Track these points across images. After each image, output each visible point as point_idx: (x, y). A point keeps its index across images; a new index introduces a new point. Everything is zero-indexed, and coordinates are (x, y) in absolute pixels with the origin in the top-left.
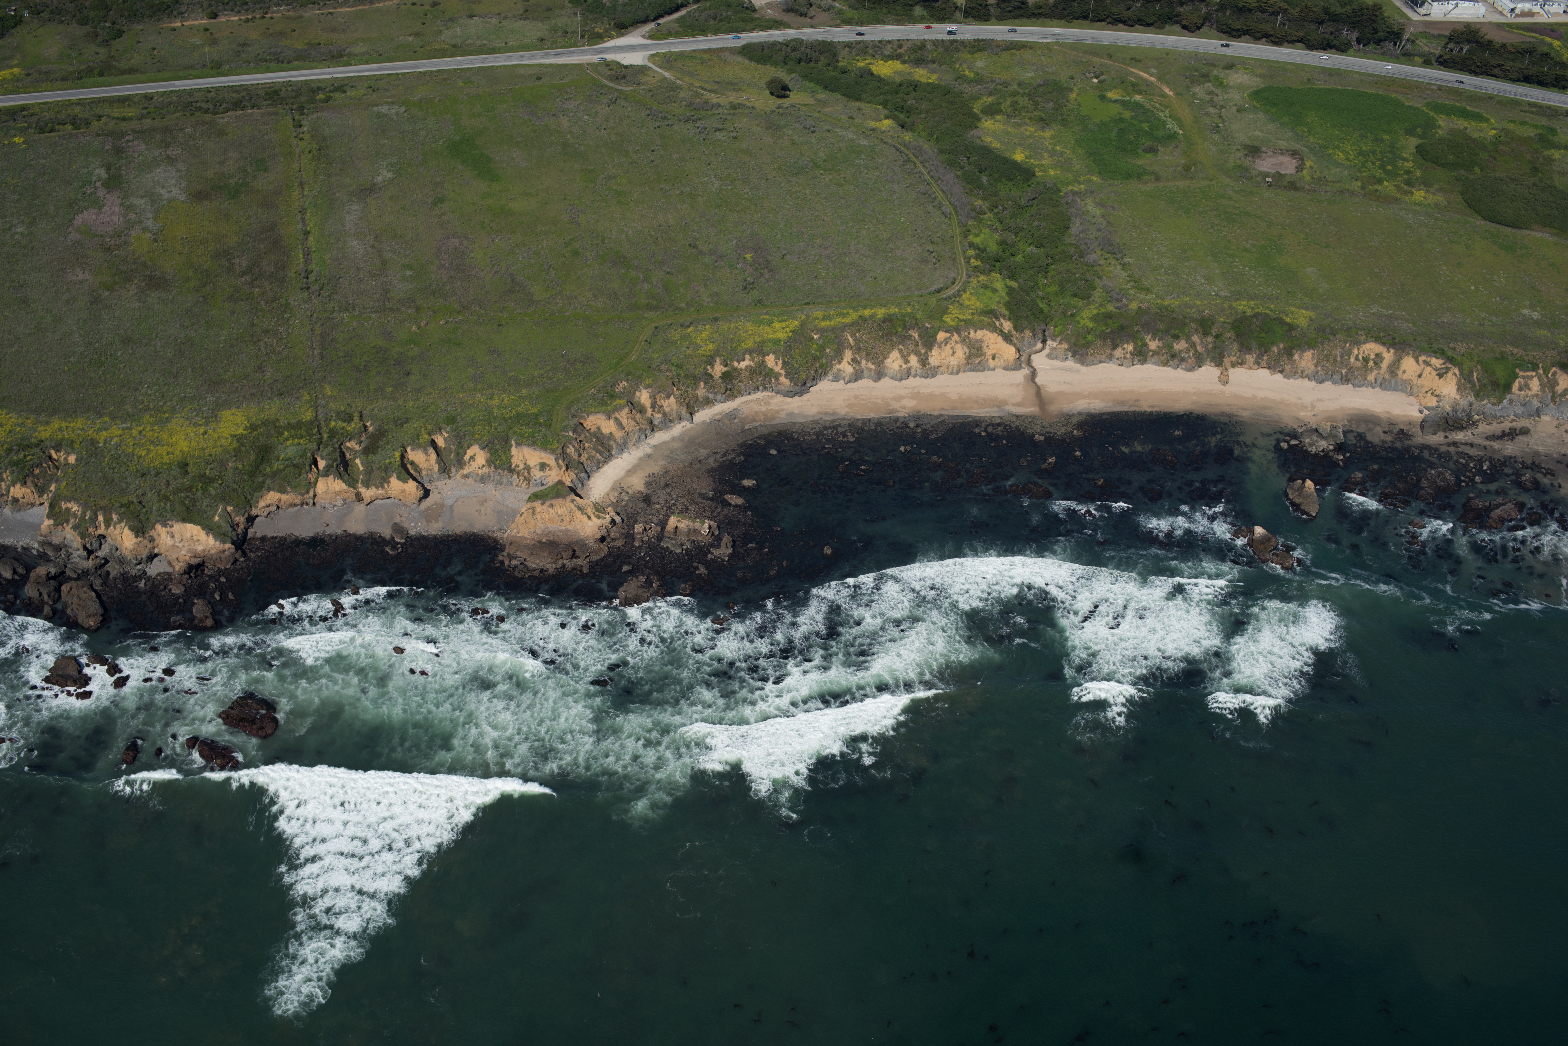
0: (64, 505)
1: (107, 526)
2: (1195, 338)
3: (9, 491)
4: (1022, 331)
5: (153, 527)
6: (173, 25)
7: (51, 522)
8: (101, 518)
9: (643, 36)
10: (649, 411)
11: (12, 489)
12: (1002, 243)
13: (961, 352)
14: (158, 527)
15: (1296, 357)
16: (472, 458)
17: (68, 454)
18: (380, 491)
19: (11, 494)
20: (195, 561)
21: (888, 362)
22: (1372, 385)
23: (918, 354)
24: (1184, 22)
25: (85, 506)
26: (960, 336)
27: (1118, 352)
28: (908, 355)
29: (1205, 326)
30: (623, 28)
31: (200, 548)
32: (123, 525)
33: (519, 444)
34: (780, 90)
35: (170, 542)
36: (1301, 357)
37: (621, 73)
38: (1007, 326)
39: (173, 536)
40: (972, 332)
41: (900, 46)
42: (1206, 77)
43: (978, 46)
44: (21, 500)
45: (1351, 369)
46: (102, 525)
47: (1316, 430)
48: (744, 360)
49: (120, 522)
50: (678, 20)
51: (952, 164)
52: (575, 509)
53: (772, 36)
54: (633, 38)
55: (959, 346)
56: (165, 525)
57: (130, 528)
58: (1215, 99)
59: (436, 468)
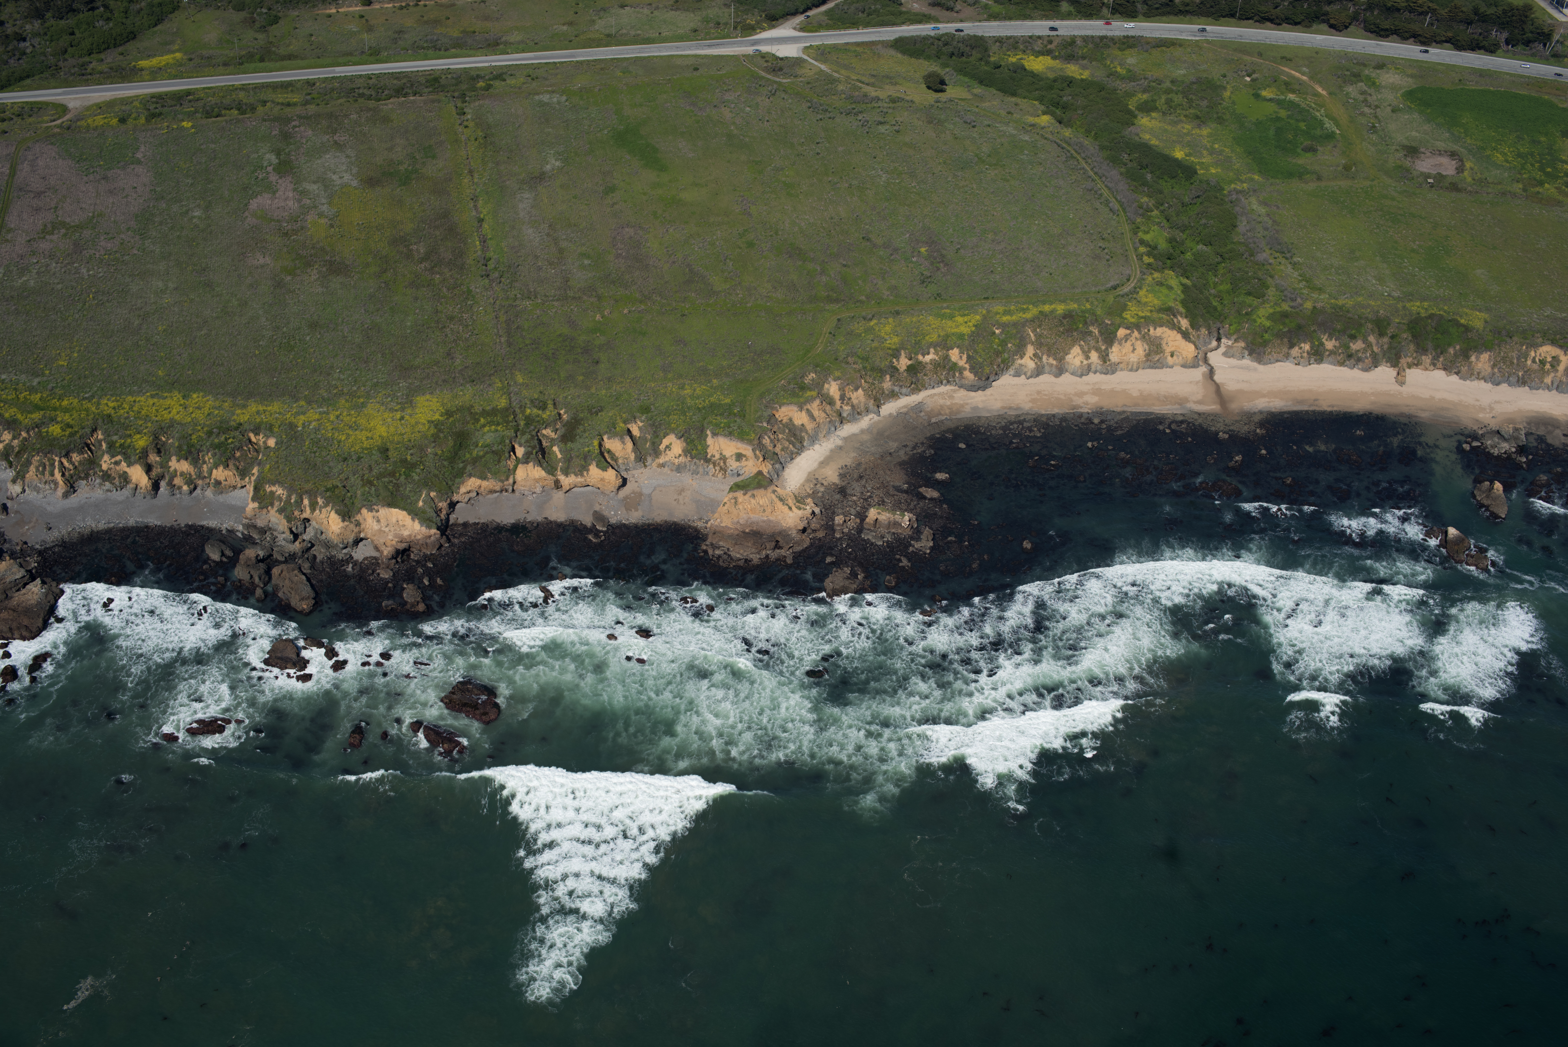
0: (268, 489)
1: (313, 510)
2: (1372, 339)
3: (210, 474)
4: (1198, 329)
5: (359, 512)
6: (328, 11)
7: (256, 505)
8: (306, 502)
9: (795, 29)
10: (838, 403)
11: (214, 471)
12: (1171, 241)
13: (1141, 349)
14: (364, 511)
15: (1473, 358)
16: (668, 447)
17: (268, 437)
18: (580, 479)
19: (213, 476)
20: (401, 546)
21: (1069, 358)
22: (1549, 388)
23: (1097, 350)
24: (1332, 21)
25: (291, 490)
26: (1140, 333)
27: (1295, 351)
28: (1089, 351)
29: (1381, 326)
30: (774, 19)
31: (406, 533)
32: (329, 508)
33: (715, 434)
34: (937, 84)
35: (376, 526)
36: (1478, 359)
37: (778, 65)
38: (1184, 323)
39: (378, 521)
40: (1152, 329)
41: (1050, 42)
42: (1357, 77)
43: (1128, 42)
44: (224, 483)
45: (1527, 371)
46: (308, 509)
47: (1498, 432)
48: (928, 354)
49: (326, 506)
50: (827, 13)
51: (1114, 161)
52: (776, 500)
53: (922, 30)
54: (785, 30)
55: (1139, 342)
56: (371, 510)
57: (336, 512)
58: (1369, 98)
59: (632, 456)
